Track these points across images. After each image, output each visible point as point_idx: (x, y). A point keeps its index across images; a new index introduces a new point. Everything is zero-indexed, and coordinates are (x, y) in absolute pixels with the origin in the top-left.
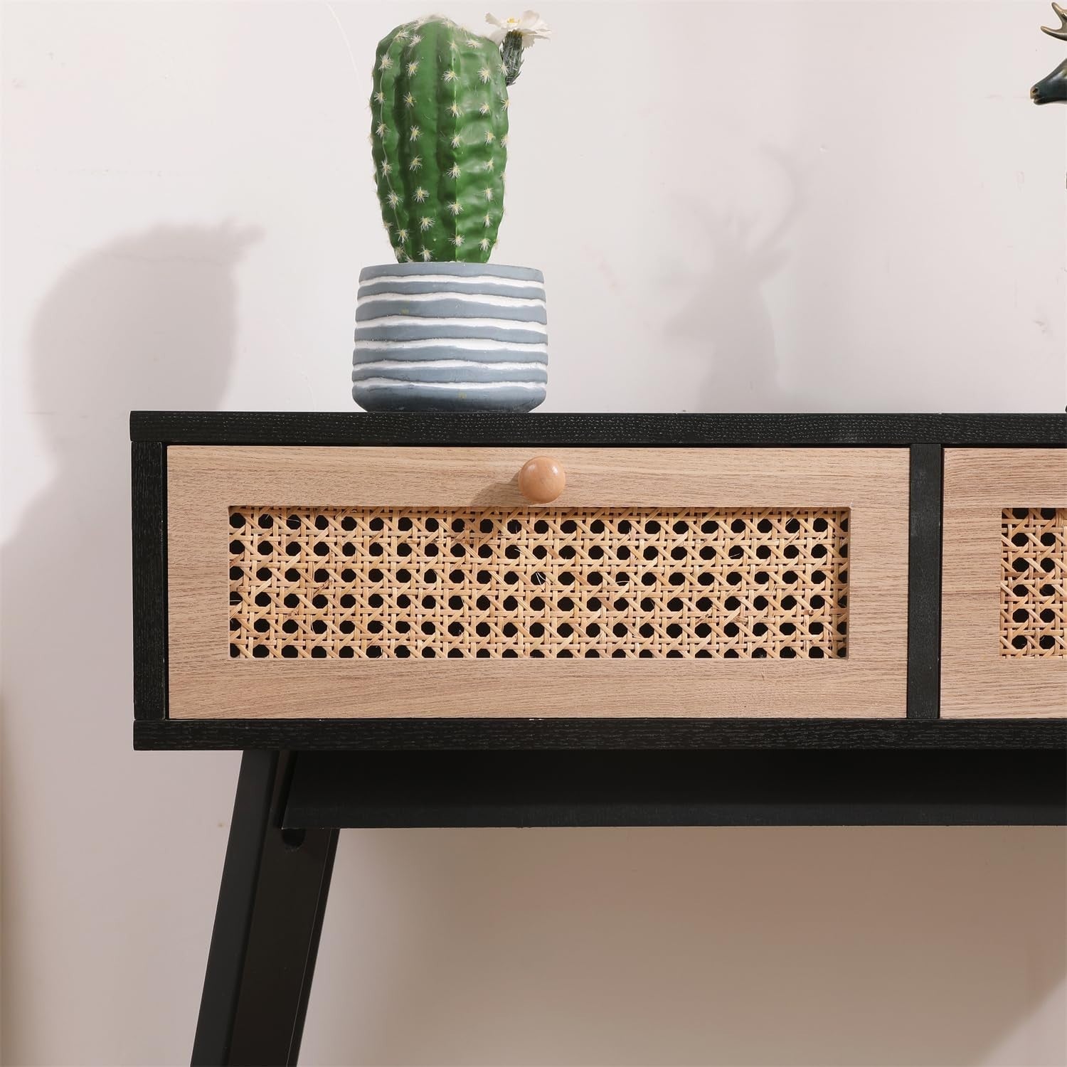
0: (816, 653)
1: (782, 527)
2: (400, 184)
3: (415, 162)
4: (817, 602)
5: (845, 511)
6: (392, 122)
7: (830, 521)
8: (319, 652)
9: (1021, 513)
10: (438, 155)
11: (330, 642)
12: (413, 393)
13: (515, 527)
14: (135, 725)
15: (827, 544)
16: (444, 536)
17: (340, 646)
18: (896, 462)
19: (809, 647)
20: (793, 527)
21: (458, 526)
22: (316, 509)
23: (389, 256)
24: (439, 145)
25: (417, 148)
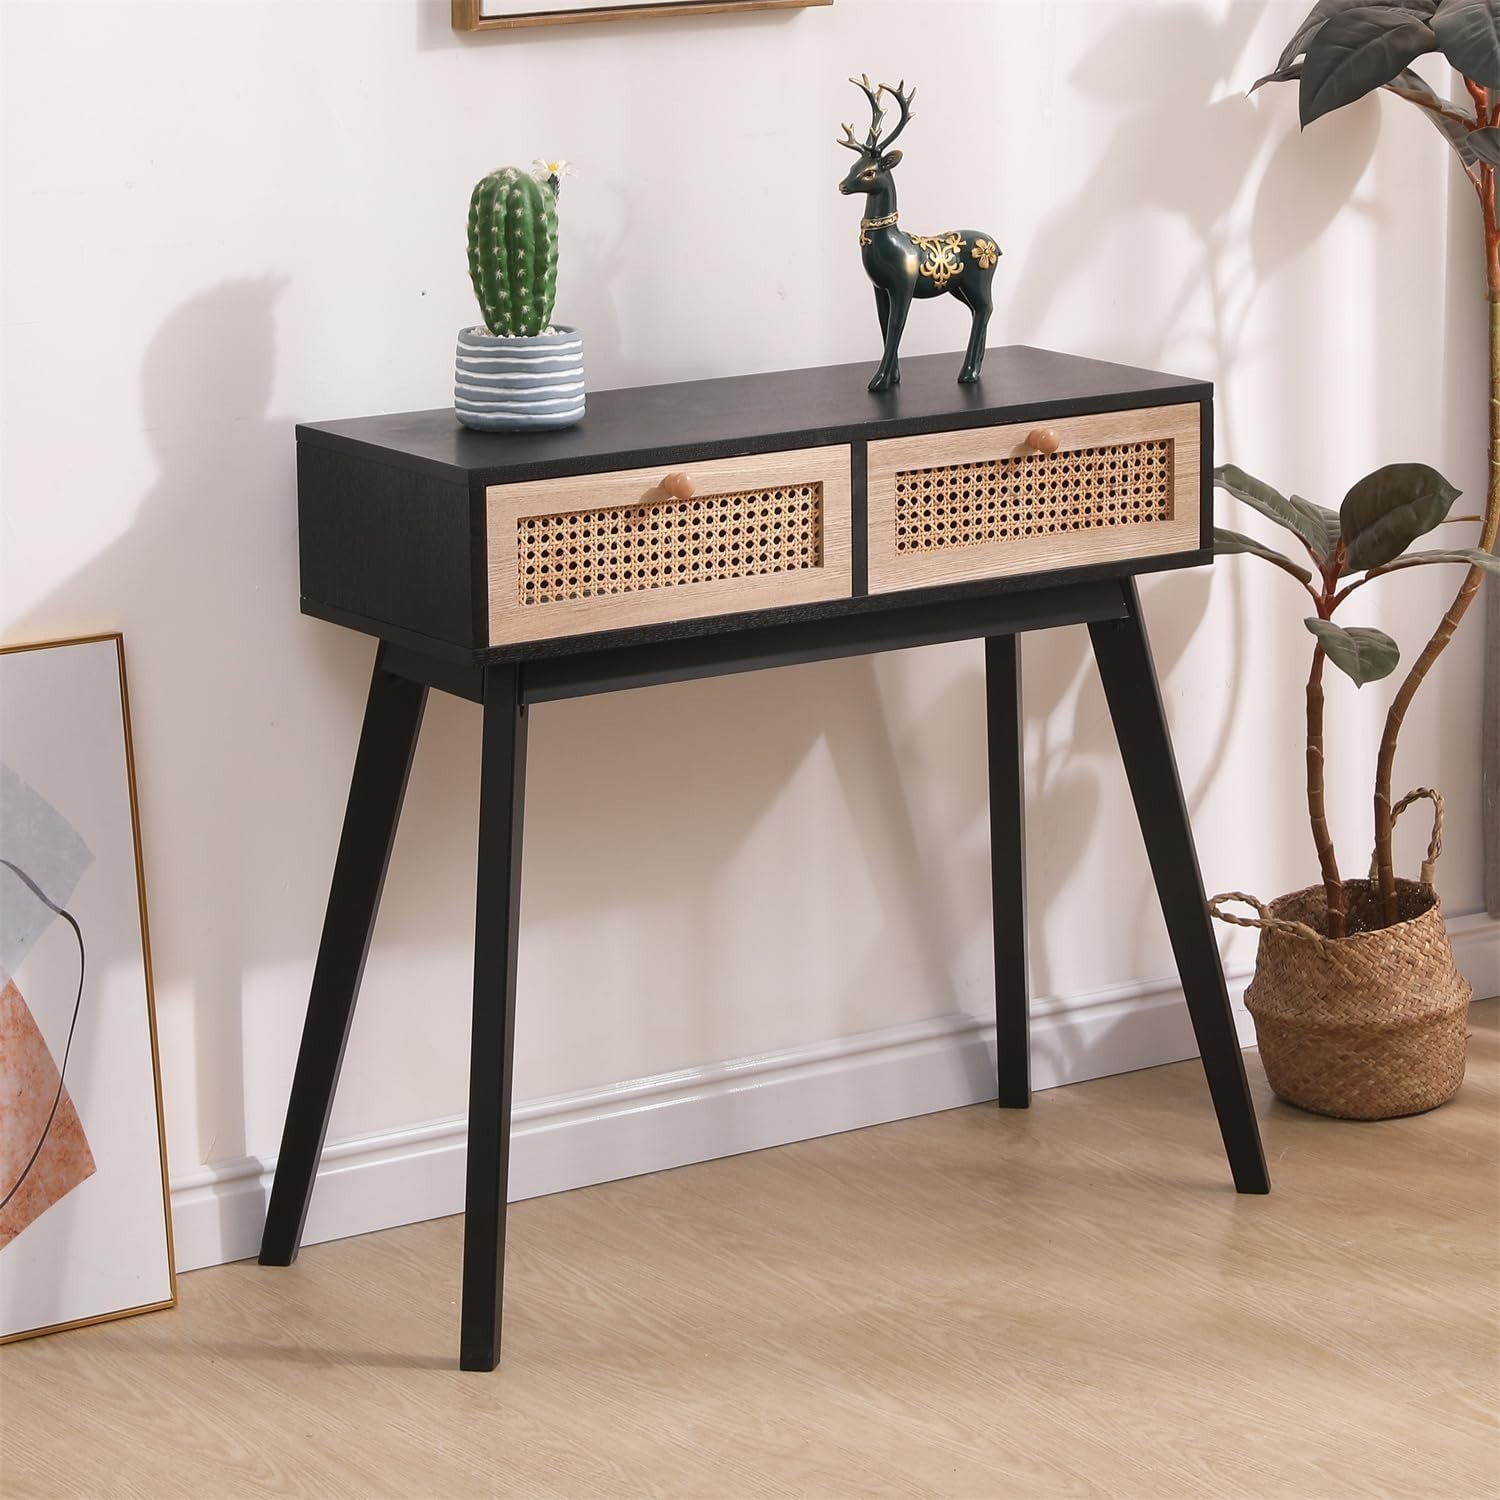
0: (805, 565)
1: (787, 495)
2: (508, 284)
3: (521, 271)
4: (805, 536)
5: (820, 484)
6: (503, 245)
7: (810, 489)
8: (559, 597)
9: (901, 474)
10: (535, 268)
11: (565, 591)
13: (656, 512)
15: (809, 502)
16: (621, 522)
17: (570, 592)
18: (844, 451)
19: (801, 562)
20: (792, 495)
21: (628, 515)
22: (557, 515)
24: (536, 261)
25: (522, 263)
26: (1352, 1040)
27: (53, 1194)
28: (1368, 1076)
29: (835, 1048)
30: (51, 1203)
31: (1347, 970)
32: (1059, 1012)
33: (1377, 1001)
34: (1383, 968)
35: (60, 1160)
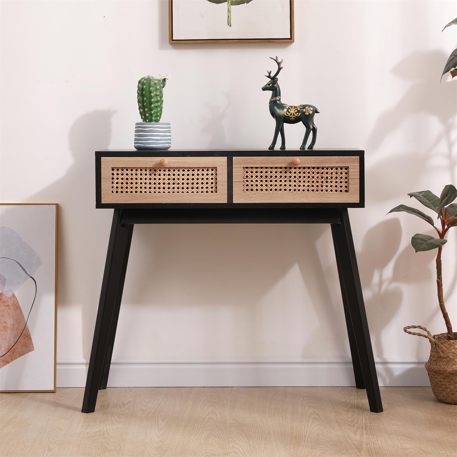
0: (212, 192)
1: (206, 170)
2: (142, 108)
3: (145, 104)
4: (212, 183)
5: (216, 168)
6: (141, 96)
7: (214, 169)
8: (127, 192)
9: (247, 168)
10: (149, 103)
11: (129, 190)
12: (144, 147)
13: (160, 171)
14: (96, 204)
15: (214, 173)
16: (148, 172)
17: (130, 191)
18: (225, 159)
19: (211, 191)
20: (208, 170)
21: (150, 170)
22: (126, 168)
23: (141, 121)
24: (149, 101)
25: (145, 101)
26: (441, 375)
27: (20, 354)
28: (447, 388)
29: (300, 360)
30: (20, 356)
31: (441, 352)
32: (384, 363)
33: (449, 363)
34: (452, 353)
35: (23, 345)
